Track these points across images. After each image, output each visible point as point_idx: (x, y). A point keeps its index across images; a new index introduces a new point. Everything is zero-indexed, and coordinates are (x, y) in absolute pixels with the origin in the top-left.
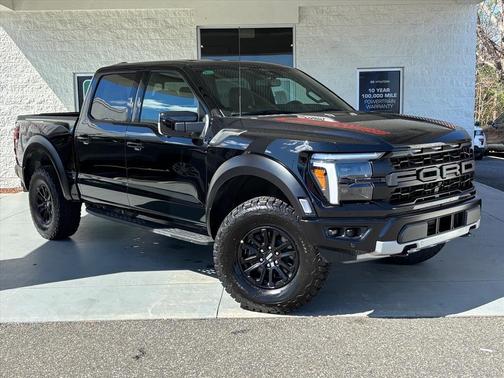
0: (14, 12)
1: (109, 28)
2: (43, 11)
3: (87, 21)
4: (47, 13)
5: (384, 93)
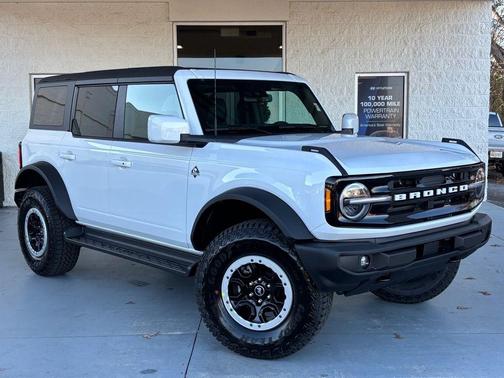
5: (386, 101)
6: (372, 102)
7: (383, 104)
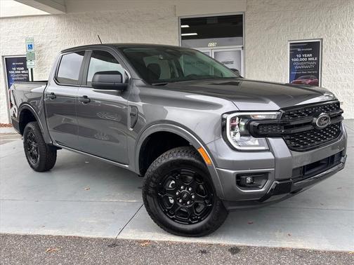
0: (67, 14)
5: (308, 58)
6: (299, 58)
7: (305, 59)
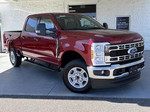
0: (17, 2)
1: (43, 6)
2: (25, 2)
3: (37, 4)
4: (26, 3)
6: (120, 24)
7: (123, 24)
